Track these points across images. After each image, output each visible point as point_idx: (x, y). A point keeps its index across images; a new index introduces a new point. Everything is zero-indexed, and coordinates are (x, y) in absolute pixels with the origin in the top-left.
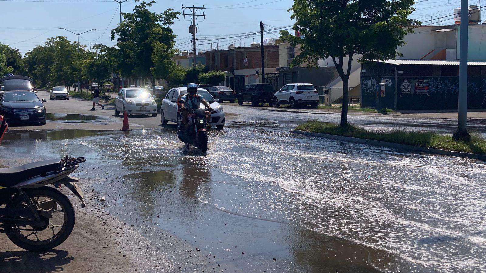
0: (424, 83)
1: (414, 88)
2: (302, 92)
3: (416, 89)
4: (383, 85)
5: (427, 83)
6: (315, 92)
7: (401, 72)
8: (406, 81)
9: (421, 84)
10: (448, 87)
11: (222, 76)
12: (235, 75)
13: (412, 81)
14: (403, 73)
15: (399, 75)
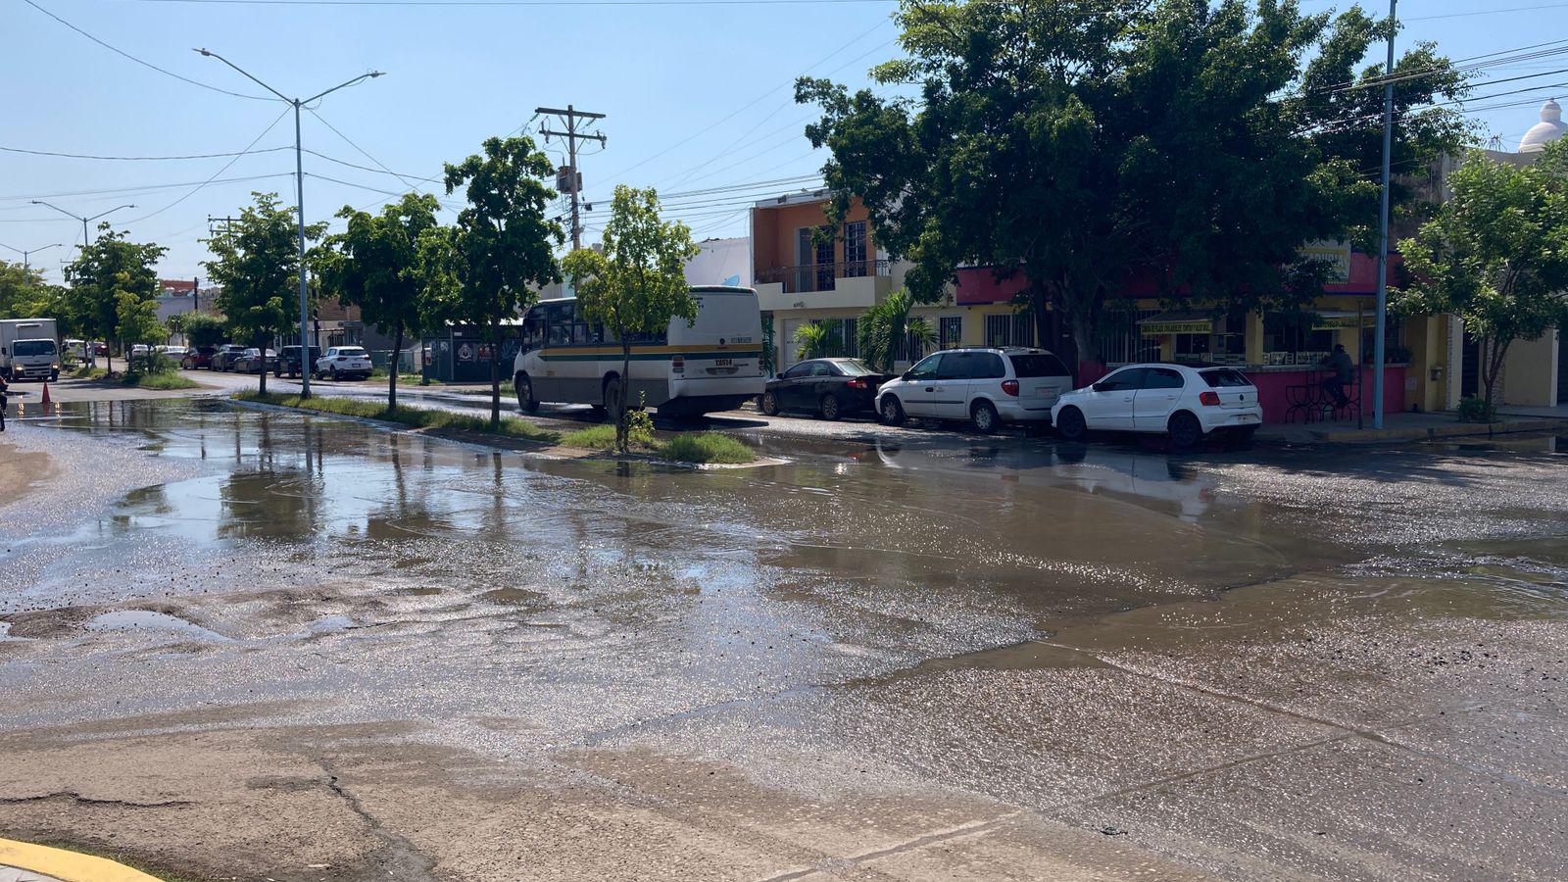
0: (490, 348)
1: (477, 354)
2: (345, 358)
3: (480, 355)
4: (428, 351)
6: (366, 359)
7: (459, 334)
8: (465, 346)
9: (487, 349)
13: (474, 345)
15: (455, 337)
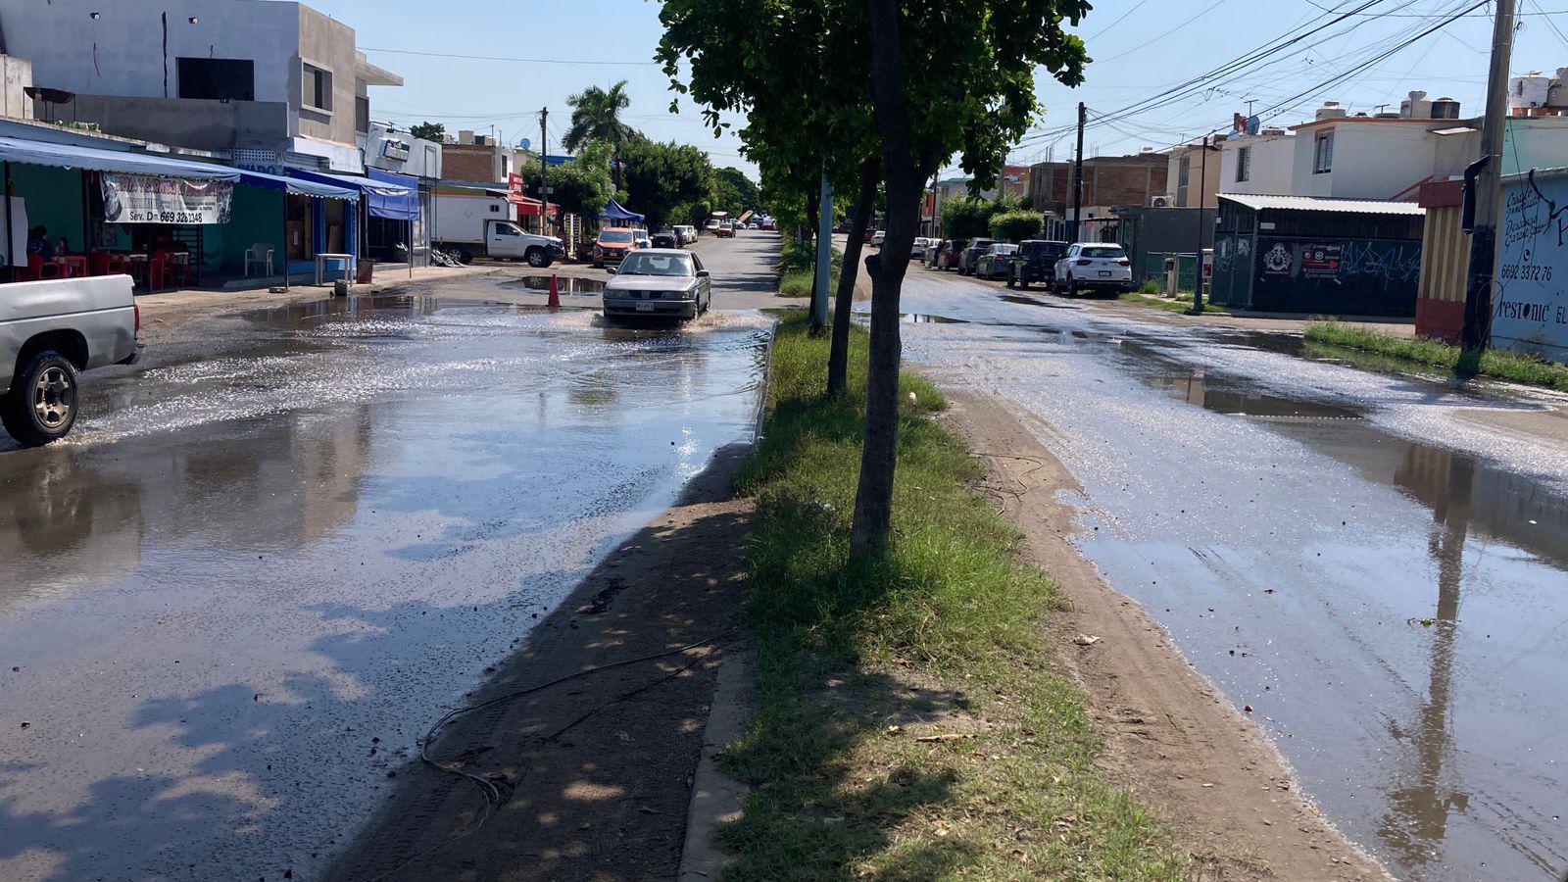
0: (1326, 252)
1: (1300, 264)
2: (1090, 262)
3: (1304, 265)
4: (1208, 253)
5: (1337, 253)
6: (1123, 264)
7: (1270, 226)
8: (1279, 248)
9: (1319, 255)
10: (1394, 265)
11: (1036, 222)
12: (1067, 219)
13: (1296, 247)
14: (1273, 228)
15: (1262, 232)
